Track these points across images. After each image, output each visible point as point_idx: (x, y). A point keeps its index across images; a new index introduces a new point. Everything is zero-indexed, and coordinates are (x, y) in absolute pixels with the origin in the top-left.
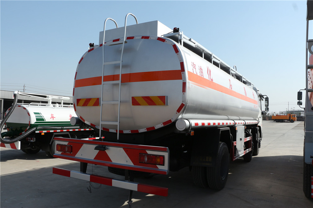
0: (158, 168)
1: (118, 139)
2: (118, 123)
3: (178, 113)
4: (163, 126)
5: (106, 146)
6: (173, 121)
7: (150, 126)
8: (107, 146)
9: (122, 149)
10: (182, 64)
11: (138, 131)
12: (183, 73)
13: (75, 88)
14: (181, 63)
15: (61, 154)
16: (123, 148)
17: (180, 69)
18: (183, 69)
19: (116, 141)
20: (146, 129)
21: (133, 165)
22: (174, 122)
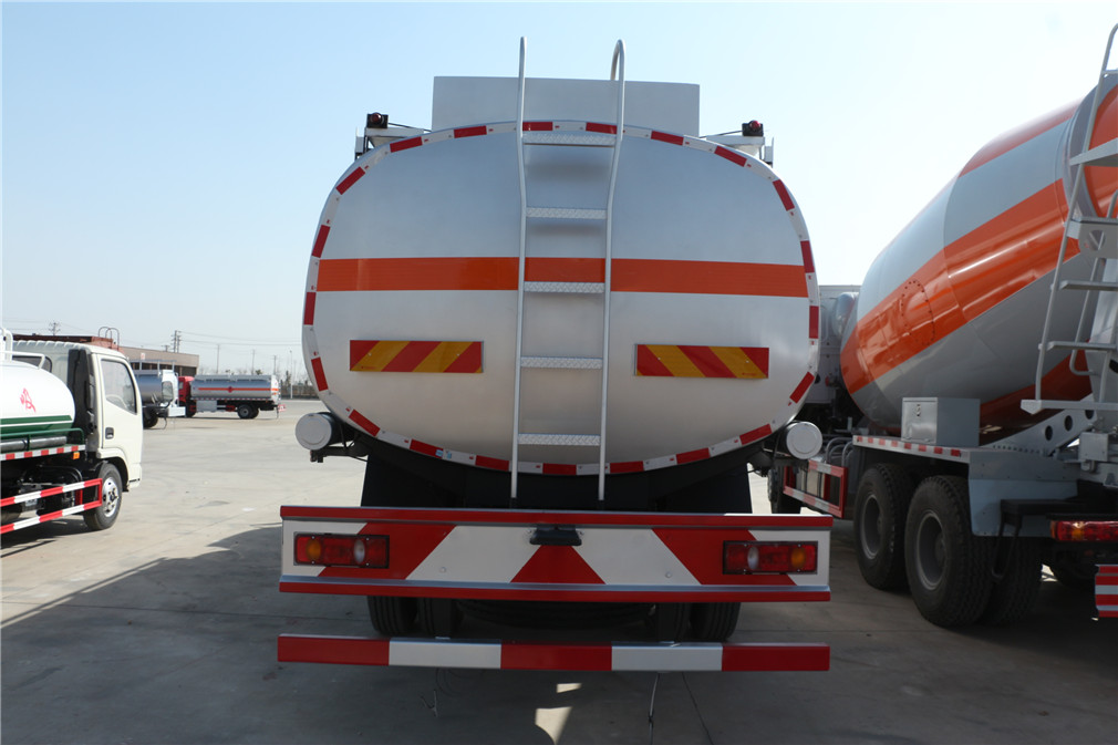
0: (793, 583)
1: (601, 496)
2: (599, 441)
3: (793, 402)
4: (739, 444)
5: (574, 527)
6: (775, 428)
7: (692, 446)
8: (580, 527)
9: (651, 531)
10: (806, 247)
11: (640, 464)
12: (810, 277)
13: (321, 296)
14: (802, 243)
15: (320, 575)
16: (654, 530)
17: (799, 262)
18: (809, 265)
19: (596, 505)
20: (674, 456)
21: (698, 584)
22: (777, 433)
